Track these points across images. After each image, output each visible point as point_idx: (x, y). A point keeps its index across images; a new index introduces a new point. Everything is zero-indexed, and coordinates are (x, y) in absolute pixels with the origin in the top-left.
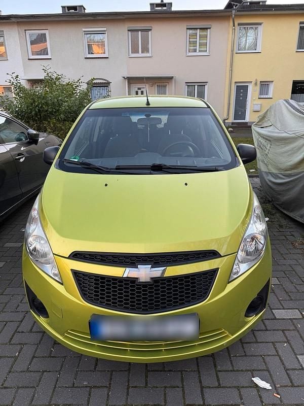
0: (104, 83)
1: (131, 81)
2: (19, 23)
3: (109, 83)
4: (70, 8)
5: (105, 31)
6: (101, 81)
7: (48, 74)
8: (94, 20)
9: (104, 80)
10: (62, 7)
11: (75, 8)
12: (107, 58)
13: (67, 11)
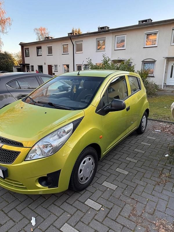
0: (152, 61)
1: (169, 60)
2: (113, 33)
3: (155, 61)
4: (143, 21)
5: (158, 32)
6: (151, 60)
7: (105, 58)
8: (152, 26)
9: (153, 59)
10: (139, 21)
11: (146, 21)
12: (157, 47)
13: (141, 23)
